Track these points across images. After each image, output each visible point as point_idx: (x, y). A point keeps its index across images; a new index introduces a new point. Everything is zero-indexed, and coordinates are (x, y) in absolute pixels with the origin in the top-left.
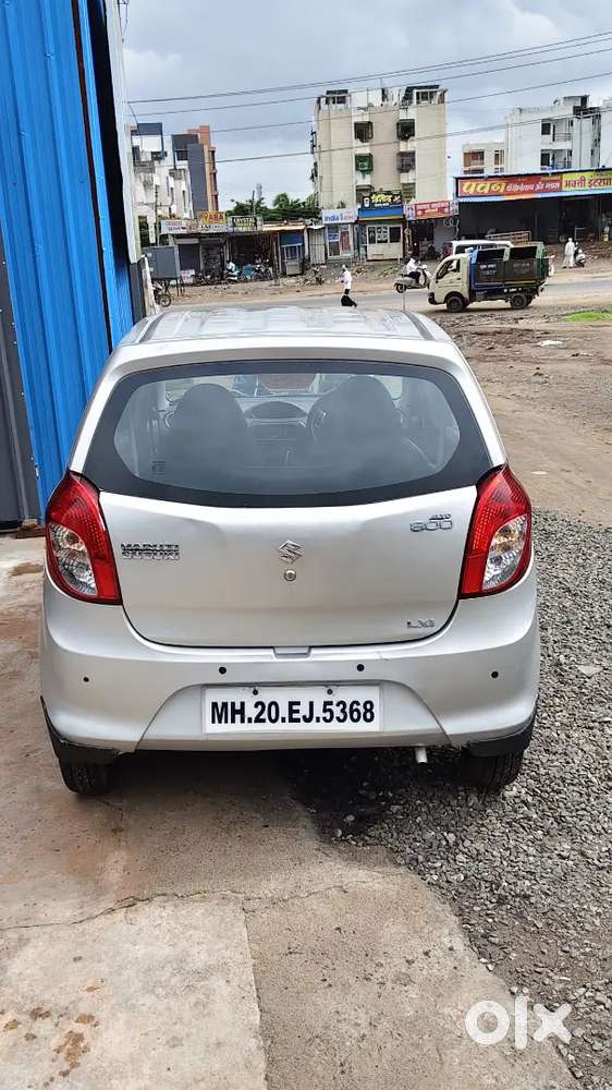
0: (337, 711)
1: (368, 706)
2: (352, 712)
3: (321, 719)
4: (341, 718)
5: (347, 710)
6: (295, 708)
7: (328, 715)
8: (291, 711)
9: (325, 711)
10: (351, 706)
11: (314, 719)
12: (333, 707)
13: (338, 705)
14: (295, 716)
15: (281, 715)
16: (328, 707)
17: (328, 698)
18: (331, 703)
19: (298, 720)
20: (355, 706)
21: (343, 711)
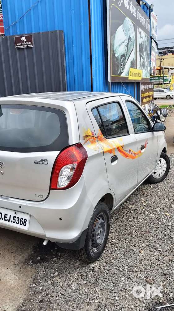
0: (17, 220)
1: (25, 221)
2: (20, 221)
3: (12, 222)
4: (18, 223)
5: (19, 220)
6: (6, 216)
7: (14, 221)
8: (5, 217)
9: (14, 219)
10: (21, 220)
11: (10, 221)
12: (16, 218)
13: (17, 218)
14: (6, 219)
15: (2, 218)
16: (14, 218)
17: (15, 215)
18: (15, 217)
19: (6, 220)
20: (22, 220)
21: (18, 220)
